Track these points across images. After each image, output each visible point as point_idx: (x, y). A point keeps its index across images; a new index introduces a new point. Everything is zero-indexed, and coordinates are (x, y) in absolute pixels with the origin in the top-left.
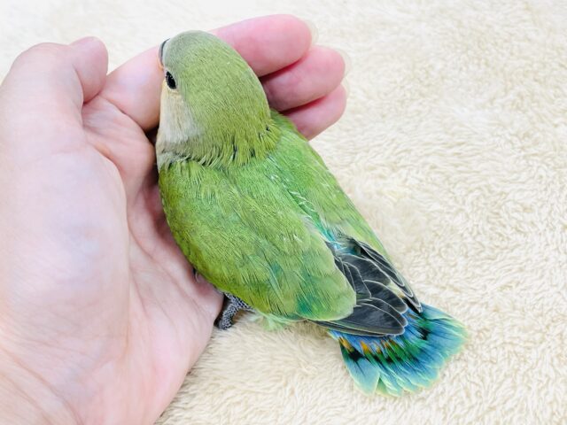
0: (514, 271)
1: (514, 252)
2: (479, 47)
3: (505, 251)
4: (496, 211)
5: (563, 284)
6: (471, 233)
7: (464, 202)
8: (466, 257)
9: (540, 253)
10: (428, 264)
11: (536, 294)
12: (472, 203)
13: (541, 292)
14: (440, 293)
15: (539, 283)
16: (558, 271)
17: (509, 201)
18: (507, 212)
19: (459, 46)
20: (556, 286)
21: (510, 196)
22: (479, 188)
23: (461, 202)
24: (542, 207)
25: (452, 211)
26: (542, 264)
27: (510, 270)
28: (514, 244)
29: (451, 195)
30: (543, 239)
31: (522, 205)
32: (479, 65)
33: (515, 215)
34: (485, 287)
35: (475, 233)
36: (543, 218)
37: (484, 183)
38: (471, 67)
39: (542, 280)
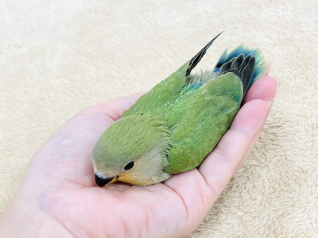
0: (288, 206)
1: (291, 194)
2: (306, 67)
3: (286, 193)
4: (286, 170)
5: (315, 218)
6: (269, 180)
7: (270, 161)
8: (263, 195)
9: (306, 198)
10: (240, 197)
11: (298, 222)
12: (274, 163)
13: (301, 221)
14: (243, 215)
15: (301, 215)
16: (314, 210)
17: (295, 165)
18: (292, 172)
19: (294, 64)
20: (311, 219)
21: (297, 163)
22: (281, 156)
23: (268, 161)
24: (313, 172)
25: (261, 165)
26: (306, 204)
27: (286, 205)
28: (292, 190)
29: (264, 156)
30: (310, 190)
31: (301, 169)
32: (302, 78)
33: (297, 173)
34: (269, 215)
35: (271, 180)
36: (312, 178)
37: (284, 153)
38: (297, 79)
39: (303, 214)
